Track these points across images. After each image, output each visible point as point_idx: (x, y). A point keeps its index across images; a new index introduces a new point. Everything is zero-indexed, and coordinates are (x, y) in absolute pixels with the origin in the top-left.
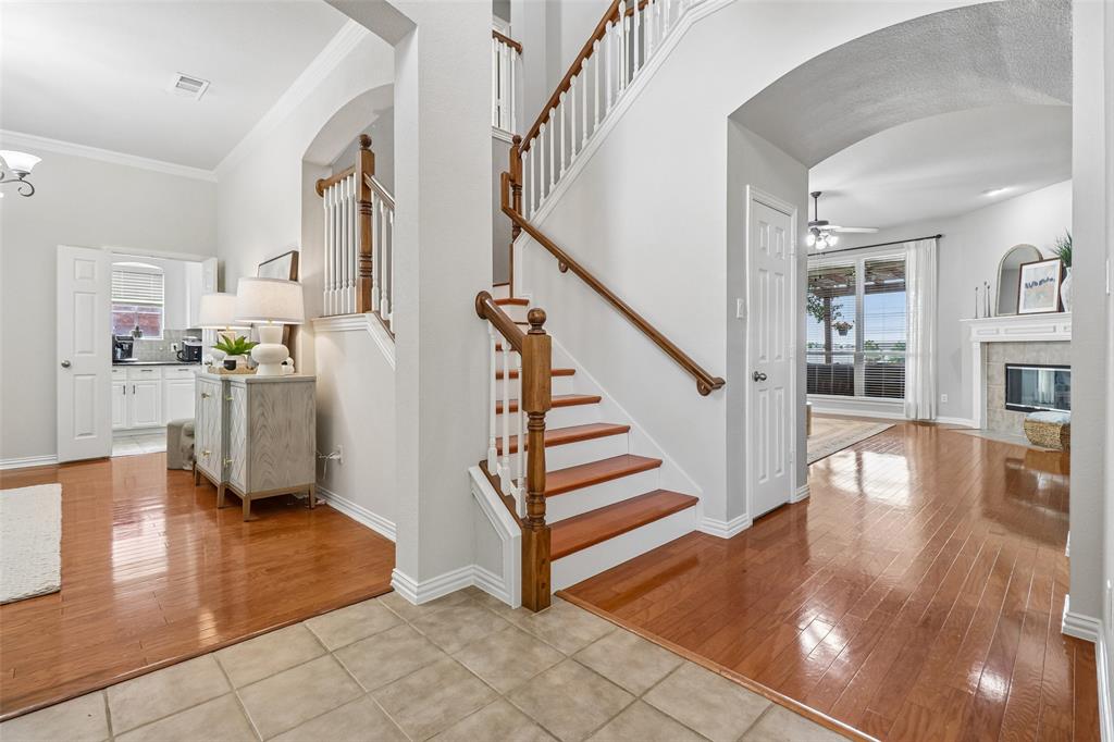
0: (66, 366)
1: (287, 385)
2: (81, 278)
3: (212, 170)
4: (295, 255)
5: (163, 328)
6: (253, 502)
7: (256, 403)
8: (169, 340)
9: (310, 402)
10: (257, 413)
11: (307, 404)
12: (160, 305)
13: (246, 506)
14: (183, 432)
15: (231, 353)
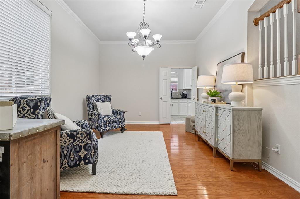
0: (161, 99)
1: (249, 111)
2: (164, 76)
3: (194, 40)
4: (243, 54)
5: (178, 89)
6: (235, 163)
7: (236, 119)
8: (179, 92)
9: (259, 120)
10: (236, 123)
11: (258, 121)
12: (177, 83)
13: (232, 164)
14: (190, 121)
15: (213, 96)
